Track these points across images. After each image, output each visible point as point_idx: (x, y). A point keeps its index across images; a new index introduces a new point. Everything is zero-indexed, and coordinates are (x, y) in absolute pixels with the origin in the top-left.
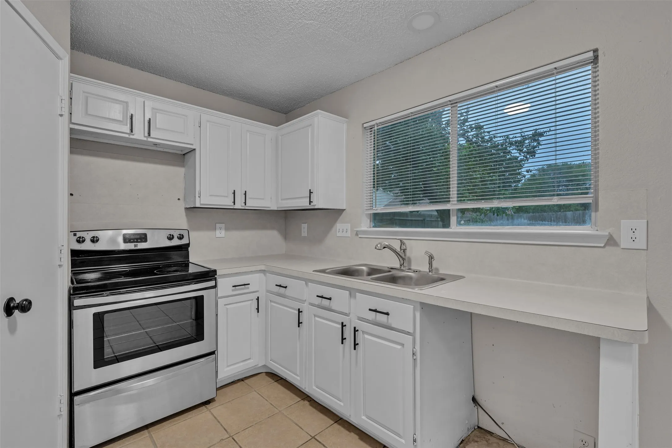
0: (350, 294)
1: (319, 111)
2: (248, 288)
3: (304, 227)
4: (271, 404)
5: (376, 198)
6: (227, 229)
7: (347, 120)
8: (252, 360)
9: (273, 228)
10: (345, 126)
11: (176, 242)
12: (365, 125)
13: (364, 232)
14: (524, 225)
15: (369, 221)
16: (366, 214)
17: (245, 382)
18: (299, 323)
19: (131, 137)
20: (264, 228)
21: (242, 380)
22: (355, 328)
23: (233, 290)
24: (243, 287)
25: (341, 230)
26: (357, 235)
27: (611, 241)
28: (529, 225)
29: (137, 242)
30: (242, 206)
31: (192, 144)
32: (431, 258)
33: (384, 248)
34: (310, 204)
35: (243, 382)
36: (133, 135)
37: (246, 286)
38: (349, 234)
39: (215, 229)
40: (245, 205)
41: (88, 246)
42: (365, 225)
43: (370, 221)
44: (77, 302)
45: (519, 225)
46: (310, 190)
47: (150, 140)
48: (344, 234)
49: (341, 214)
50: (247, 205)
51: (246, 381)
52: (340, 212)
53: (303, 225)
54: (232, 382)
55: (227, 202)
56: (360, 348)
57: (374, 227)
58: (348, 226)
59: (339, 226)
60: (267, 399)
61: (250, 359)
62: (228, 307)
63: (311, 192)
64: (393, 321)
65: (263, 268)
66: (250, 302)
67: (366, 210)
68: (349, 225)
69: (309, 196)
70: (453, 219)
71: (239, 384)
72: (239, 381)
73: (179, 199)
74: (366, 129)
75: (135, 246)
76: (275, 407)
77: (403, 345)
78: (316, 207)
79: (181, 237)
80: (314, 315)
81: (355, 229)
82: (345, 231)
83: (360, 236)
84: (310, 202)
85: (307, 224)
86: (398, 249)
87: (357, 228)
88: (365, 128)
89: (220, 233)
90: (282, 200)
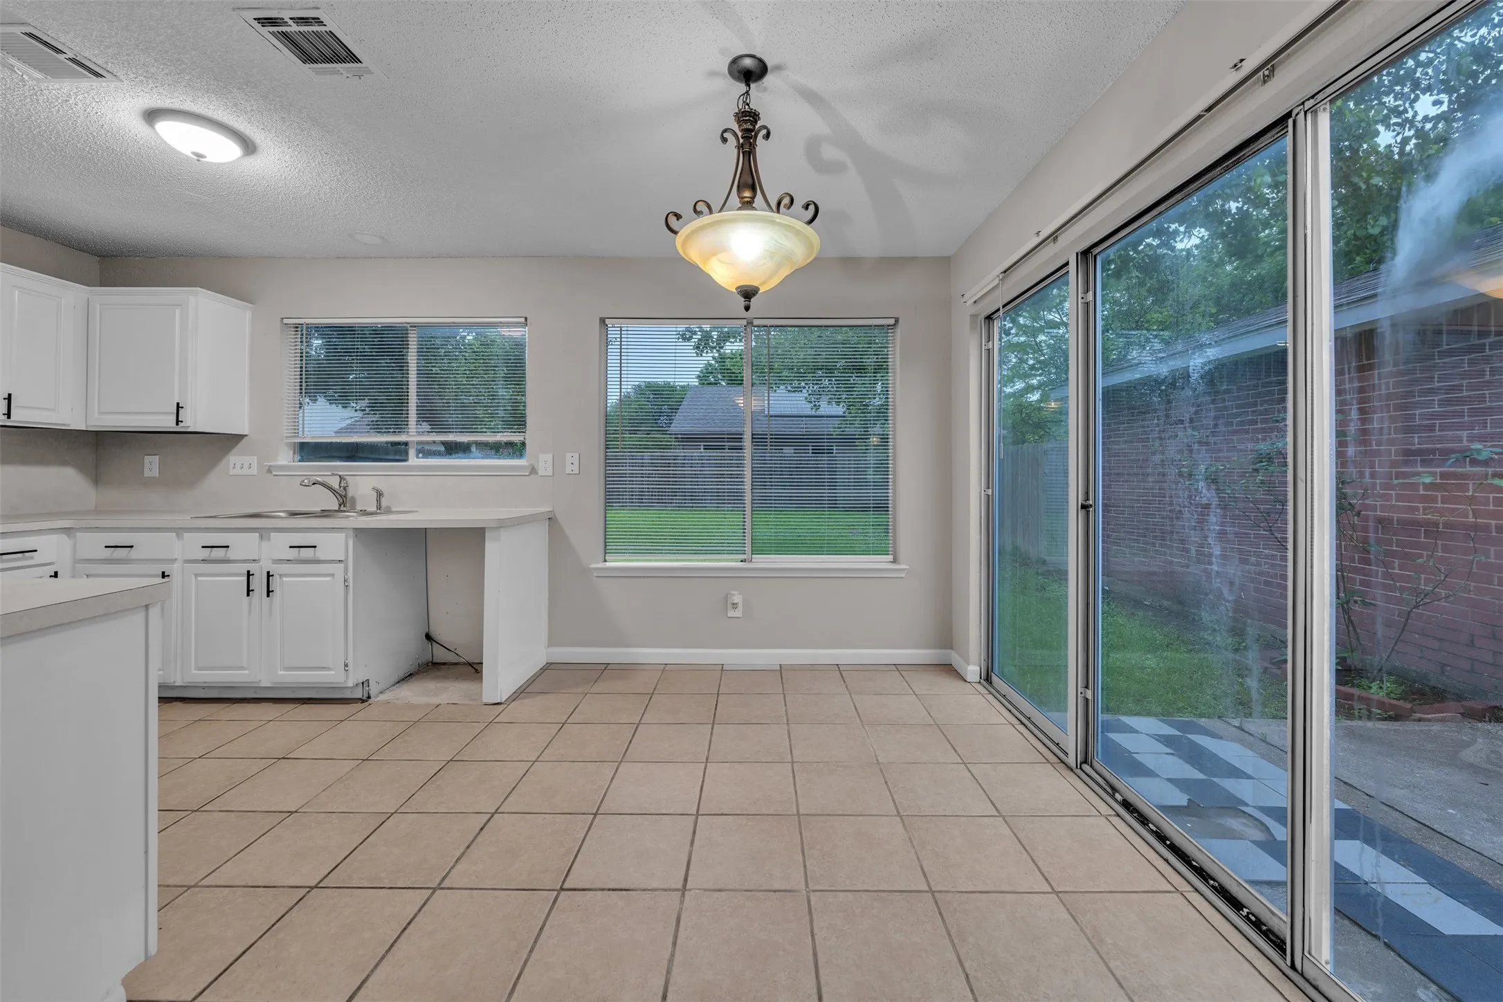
0: (261, 537)
1: (199, 289)
2: (32, 558)
3: (152, 461)
5: (303, 418)
7: (251, 305)
10: (248, 314)
12: (285, 321)
13: (283, 468)
14: (479, 458)
15: (292, 452)
16: (287, 444)
22: (268, 573)
24: (18, 555)
25: (238, 466)
26: (269, 471)
27: (533, 471)
28: (482, 458)
32: (380, 494)
33: (314, 484)
34: (177, 425)
37: (27, 554)
38: (254, 471)
40: (9, 418)
42: (285, 458)
43: (294, 453)
45: (474, 458)
46: (179, 403)
48: (245, 471)
49: (237, 443)
50: (12, 419)
52: (238, 438)
53: (147, 459)
56: (276, 595)
57: (300, 461)
58: (254, 460)
59: (234, 459)
63: (180, 406)
64: (320, 554)
65: (63, 524)
67: (287, 437)
68: (256, 457)
69: (176, 411)
70: (412, 452)
74: (288, 326)
77: (332, 575)
78: (189, 430)
80: (195, 575)
81: (266, 464)
82: (246, 466)
83: (273, 473)
84: (178, 422)
85: (159, 456)
86: (336, 486)
87: (269, 462)
88: (286, 324)
90: (100, 413)
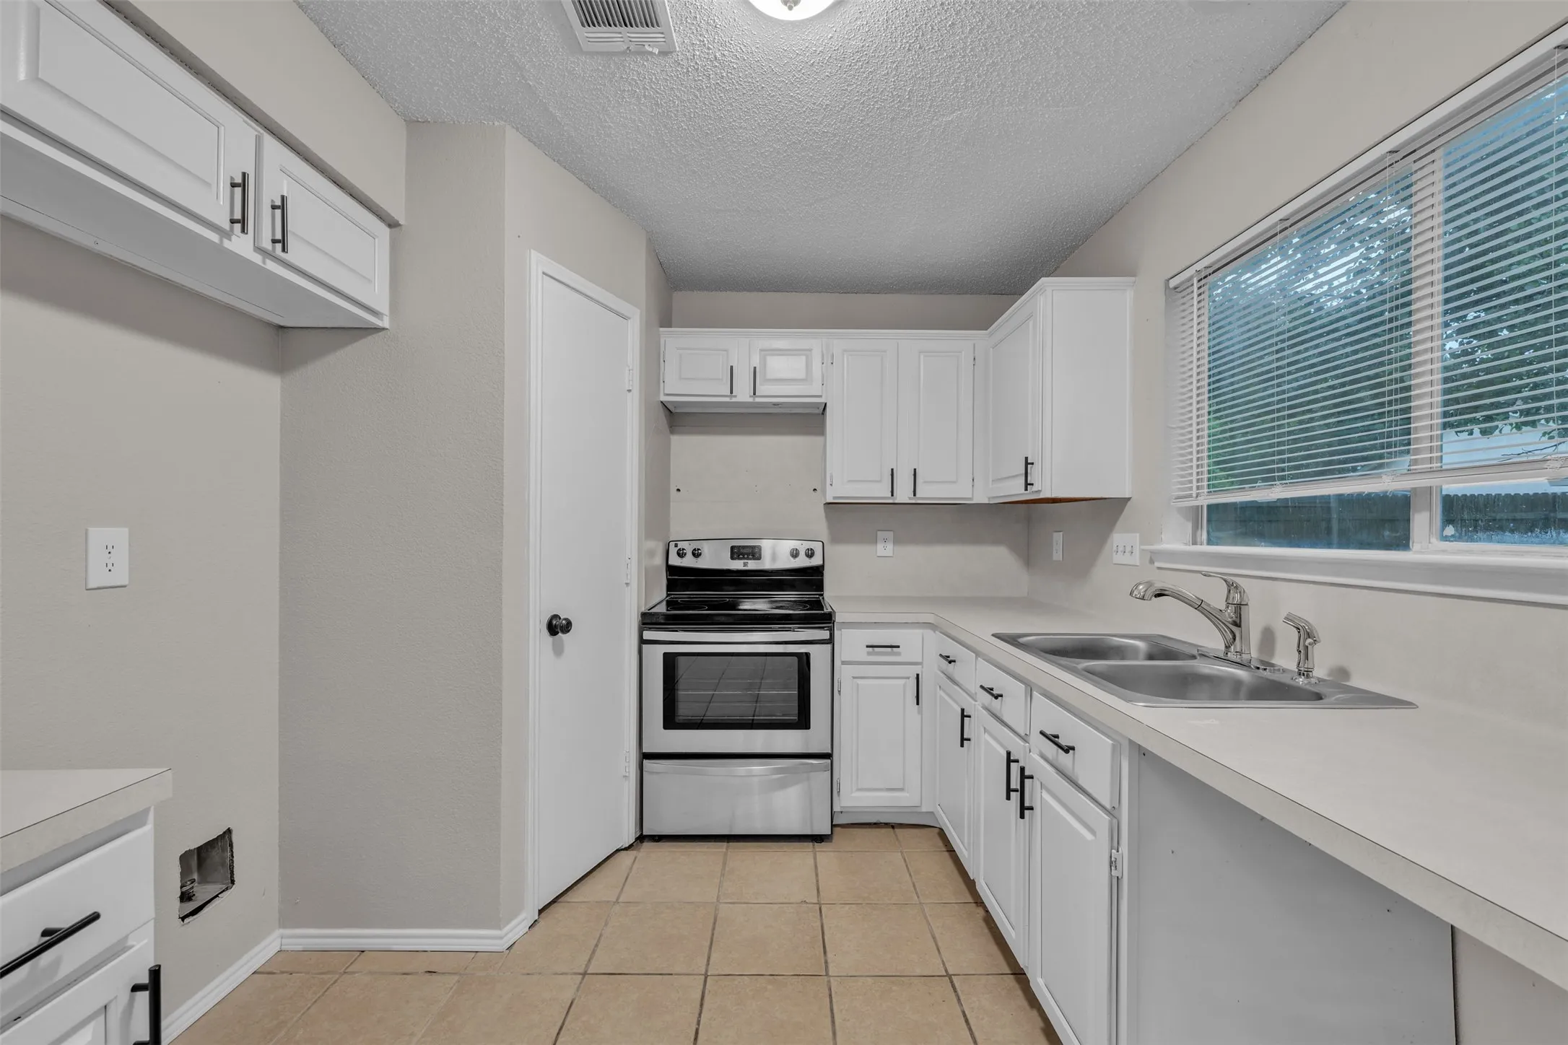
0: (1027, 695)
1: (1045, 279)
2: (899, 654)
3: (1058, 538)
4: (914, 886)
6: (897, 541)
7: (1133, 280)
8: (908, 795)
9: (996, 542)
10: (1129, 296)
11: (802, 562)
12: (1173, 283)
13: (1172, 555)
15: (1190, 525)
16: (1180, 510)
17: (895, 832)
18: (963, 740)
19: (734, 400)
20: (976, 540)
21: (893, 826)
22: (1023, 769)
23: (869, 654)
24: (889, 649)
25: (1121, 549)
26: (1152, 562)
29: (748, 559)
30: (910, 498)
31: (820, 396)
32: (1305, 634)
33: (1158, 595)
34: (1026, 489)
35: (891, 830)
36: (735, 396)
37: (894, 649)
38: (1136, 559)
39: (875, 542)
40: (915, 495)
41: (688, 562)
42: (1178, 537)
43: (1196, 527)
44: (648, 635)
46: (1026, 458)
47: (758, 400)
48: (1127, 559)
49: (1121, 511)
50: (918, 495)
51: (897, 830)
52: (1118, 504)
53: (1055, 535)
54: (875, 824)
55: (880, 492)
56: (1037, 821)
57: (1203, 542)
58: (1136, 539)
59: (1118, 538)
60: (912, 874)
61: (902, 790)
62: (860, 682)
63: (1029, 461)
65: (930, 618)
66: (902, 682)
67: (1176, 497)
68: (1138, 536)
69: (1024, 472)
70: (1418, 522)
71: (883, 831)
72: (886, 825)
73: (815, 490)
74: (1177, 290)
75: (745, 564)
76: (917, 893)
77: (1093, 832)
78: (1043, 496)
79: (810, 554)
80: (984, 728)
81: (1150, 547)
82: (1128, 550)
83: (1157, 564)
84: (1027, 484)
85: (1061, 533)
86: (1217, 603)
87: (1152, 545)
88: (1175, 288)
89: (885, 549)
90: (992, 481)
